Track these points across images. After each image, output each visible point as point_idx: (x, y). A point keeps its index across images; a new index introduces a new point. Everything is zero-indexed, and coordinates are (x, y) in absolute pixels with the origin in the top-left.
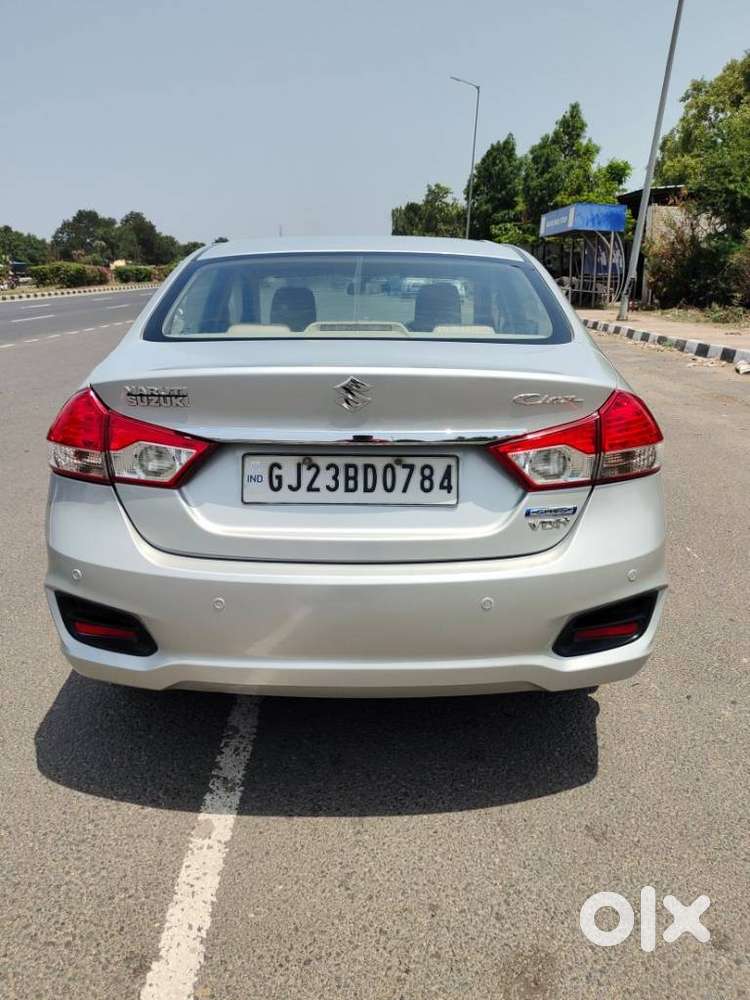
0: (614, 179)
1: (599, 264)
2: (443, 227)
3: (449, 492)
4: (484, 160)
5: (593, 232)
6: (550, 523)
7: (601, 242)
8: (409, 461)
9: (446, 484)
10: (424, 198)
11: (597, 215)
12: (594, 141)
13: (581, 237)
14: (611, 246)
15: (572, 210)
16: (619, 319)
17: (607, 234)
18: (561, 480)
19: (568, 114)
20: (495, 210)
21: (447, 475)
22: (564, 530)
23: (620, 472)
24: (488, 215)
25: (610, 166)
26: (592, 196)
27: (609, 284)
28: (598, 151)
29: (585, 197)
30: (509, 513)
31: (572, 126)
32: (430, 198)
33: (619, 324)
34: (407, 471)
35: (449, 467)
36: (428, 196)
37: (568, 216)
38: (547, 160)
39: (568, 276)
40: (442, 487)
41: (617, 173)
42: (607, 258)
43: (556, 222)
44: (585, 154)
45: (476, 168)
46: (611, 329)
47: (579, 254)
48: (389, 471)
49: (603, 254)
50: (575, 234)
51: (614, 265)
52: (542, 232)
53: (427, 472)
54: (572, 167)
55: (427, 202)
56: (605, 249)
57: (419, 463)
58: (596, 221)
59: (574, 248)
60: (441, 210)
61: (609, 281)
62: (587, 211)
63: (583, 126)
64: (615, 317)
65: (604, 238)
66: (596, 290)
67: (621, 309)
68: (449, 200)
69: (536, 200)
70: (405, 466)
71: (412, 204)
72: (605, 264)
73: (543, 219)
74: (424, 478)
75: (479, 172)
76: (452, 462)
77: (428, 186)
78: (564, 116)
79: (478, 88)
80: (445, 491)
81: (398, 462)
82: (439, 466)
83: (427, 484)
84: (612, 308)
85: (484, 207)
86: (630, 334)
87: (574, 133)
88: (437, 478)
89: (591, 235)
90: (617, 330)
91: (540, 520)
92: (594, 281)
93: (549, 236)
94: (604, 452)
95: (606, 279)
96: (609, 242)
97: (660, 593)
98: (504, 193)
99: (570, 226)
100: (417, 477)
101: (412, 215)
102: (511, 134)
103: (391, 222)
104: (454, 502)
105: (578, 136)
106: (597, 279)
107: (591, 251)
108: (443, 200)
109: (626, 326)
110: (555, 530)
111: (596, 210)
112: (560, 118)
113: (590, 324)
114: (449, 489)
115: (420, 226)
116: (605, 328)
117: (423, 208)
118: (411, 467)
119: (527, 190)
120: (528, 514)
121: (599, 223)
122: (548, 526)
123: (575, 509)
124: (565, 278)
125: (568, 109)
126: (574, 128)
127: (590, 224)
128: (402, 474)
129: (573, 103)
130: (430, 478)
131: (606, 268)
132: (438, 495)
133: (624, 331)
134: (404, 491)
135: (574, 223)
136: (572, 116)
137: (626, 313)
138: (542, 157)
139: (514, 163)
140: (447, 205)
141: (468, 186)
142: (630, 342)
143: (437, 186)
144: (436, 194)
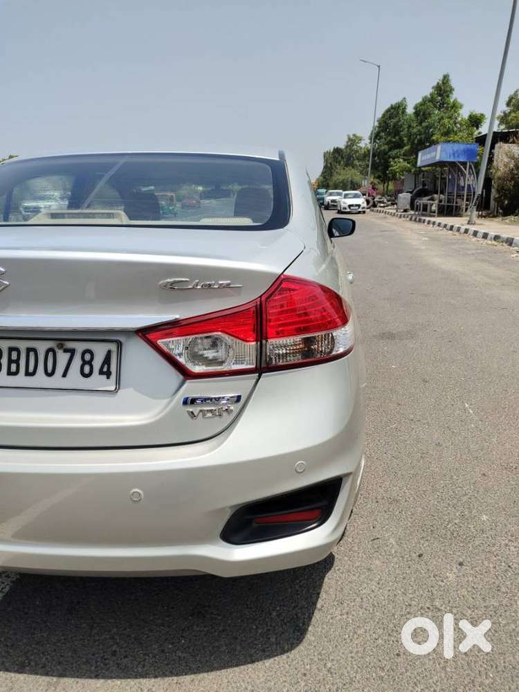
0: (473, 126)
1: (458, 185)
2: (358, 164)
3: (108, 378)
4: (384, 115)
5: (454, 163)
6: (211, 411)
7: (460, 170)
8: (70, 345)
9: (105, 369)
10: (345, 144)
11: (457, 151)
12: (459, 100)
13: (446, 167)
14: (467, 172)
15: (439, 147)
16: (469, 223)
17: (464, 164)
18: (225, 368)
19: (441, 82)
20: (390, 150)
21: (107, 360)
22: (227, 419)
23: (302, 358)
24: (386, 153)
25: (470, 116)
26: (456, 138)
27: (465, 199)
28: (461, 107)
29: (452, 138)
30: (165, 401)
31: (443, 89)
32: (349, 143)
33: (467, 227)
34: (68, 355)
35: (109, 353)
36: (348, 142)
37: (436, 151)
38: (424, 113)
39: (437, 193)
40: (101, 372)
41: (475, 121)
42: (464, 181)
43: (428, 156)
44: (452, 107)
45: (378, 121)
46: (462, 230)
47: (445, 179)
48: (51, 355)
49: (462, 178)
50: (441, 164)
51: (469, 186)
52: (419, 164)
53: (87, 357)
54: (442, 118)
55: (347, 147)
56: (463, 175)
57: (80, 347)
58: (456, 155)
59: (442, 174)
60: (357, 151)
61: (465, 197)
62: (450, 148)
63: (452, 90)
64: (466, 222)
65: (462, 167)
66: (457, 203)
67: (470, 216)
68: (362, 145)
69: (416, 141)
70: (66, 351)
71: (337, 148)
72: (463, 185)
73: (420, 154)
74: (84, 362)
75: (380, 124)
76: (113, 347)
77: (348, 136)
78: (438, 83)
79: (379, 67)
80: (104, 377)
81: (61, 346)
82: (100, 351)
83: (87, 369)
84: (467, 216)
85: (383, 148)
86: (475, 233)
87: (445, 94)
88: (97, 364)
89: (453, 164)
90: (466, 231)
91: (199, 409)
92: (455, 197)
93: (424, 166)
94: (266, 339)
95: (463, 196)
96: (466, 169)
97: (344, 480)
98: (397, 138)
99: (438, 158)
100: (77, 362)
101: (337, 155)
102: (404, 98)
103: (323, 160)
104: (113, 388)
105: (448, 96)
106: (457, 196)
107: (453, 176)
108: (358, 145)
109: (472, 228)
110: (217, 418)
111: (456, 147)
112: (435, 84)
113: (448, 227)
114: (108, 374)
115: (342, 162)
116: (459, 229)
117: (345, 151)
118: (72, 352)
119: (409, 136)
120: (185, 402)
121: (458, 156)
122: (209, 415)
123: (239, 398)
124: (435, 196)
125: (441, 78)
126: (445, 92)
127: (452, 157)
128: (63, 358)
129: (445, 73)
130: (90, 363)
131: (463, 187)
132: (97, 381)
133: (471, 232)
134: (64, 375)
135: (440, 157)
136: (443, 83)
137: (475, 219)
138: (422, 112)
139: (405, 118)
140: (361, 148)
141: (372, 134)
142: (474, 239)
143: (354, 135)
144: (353, 141)
